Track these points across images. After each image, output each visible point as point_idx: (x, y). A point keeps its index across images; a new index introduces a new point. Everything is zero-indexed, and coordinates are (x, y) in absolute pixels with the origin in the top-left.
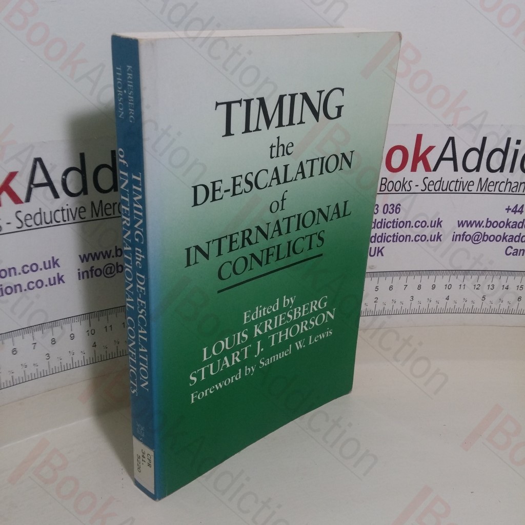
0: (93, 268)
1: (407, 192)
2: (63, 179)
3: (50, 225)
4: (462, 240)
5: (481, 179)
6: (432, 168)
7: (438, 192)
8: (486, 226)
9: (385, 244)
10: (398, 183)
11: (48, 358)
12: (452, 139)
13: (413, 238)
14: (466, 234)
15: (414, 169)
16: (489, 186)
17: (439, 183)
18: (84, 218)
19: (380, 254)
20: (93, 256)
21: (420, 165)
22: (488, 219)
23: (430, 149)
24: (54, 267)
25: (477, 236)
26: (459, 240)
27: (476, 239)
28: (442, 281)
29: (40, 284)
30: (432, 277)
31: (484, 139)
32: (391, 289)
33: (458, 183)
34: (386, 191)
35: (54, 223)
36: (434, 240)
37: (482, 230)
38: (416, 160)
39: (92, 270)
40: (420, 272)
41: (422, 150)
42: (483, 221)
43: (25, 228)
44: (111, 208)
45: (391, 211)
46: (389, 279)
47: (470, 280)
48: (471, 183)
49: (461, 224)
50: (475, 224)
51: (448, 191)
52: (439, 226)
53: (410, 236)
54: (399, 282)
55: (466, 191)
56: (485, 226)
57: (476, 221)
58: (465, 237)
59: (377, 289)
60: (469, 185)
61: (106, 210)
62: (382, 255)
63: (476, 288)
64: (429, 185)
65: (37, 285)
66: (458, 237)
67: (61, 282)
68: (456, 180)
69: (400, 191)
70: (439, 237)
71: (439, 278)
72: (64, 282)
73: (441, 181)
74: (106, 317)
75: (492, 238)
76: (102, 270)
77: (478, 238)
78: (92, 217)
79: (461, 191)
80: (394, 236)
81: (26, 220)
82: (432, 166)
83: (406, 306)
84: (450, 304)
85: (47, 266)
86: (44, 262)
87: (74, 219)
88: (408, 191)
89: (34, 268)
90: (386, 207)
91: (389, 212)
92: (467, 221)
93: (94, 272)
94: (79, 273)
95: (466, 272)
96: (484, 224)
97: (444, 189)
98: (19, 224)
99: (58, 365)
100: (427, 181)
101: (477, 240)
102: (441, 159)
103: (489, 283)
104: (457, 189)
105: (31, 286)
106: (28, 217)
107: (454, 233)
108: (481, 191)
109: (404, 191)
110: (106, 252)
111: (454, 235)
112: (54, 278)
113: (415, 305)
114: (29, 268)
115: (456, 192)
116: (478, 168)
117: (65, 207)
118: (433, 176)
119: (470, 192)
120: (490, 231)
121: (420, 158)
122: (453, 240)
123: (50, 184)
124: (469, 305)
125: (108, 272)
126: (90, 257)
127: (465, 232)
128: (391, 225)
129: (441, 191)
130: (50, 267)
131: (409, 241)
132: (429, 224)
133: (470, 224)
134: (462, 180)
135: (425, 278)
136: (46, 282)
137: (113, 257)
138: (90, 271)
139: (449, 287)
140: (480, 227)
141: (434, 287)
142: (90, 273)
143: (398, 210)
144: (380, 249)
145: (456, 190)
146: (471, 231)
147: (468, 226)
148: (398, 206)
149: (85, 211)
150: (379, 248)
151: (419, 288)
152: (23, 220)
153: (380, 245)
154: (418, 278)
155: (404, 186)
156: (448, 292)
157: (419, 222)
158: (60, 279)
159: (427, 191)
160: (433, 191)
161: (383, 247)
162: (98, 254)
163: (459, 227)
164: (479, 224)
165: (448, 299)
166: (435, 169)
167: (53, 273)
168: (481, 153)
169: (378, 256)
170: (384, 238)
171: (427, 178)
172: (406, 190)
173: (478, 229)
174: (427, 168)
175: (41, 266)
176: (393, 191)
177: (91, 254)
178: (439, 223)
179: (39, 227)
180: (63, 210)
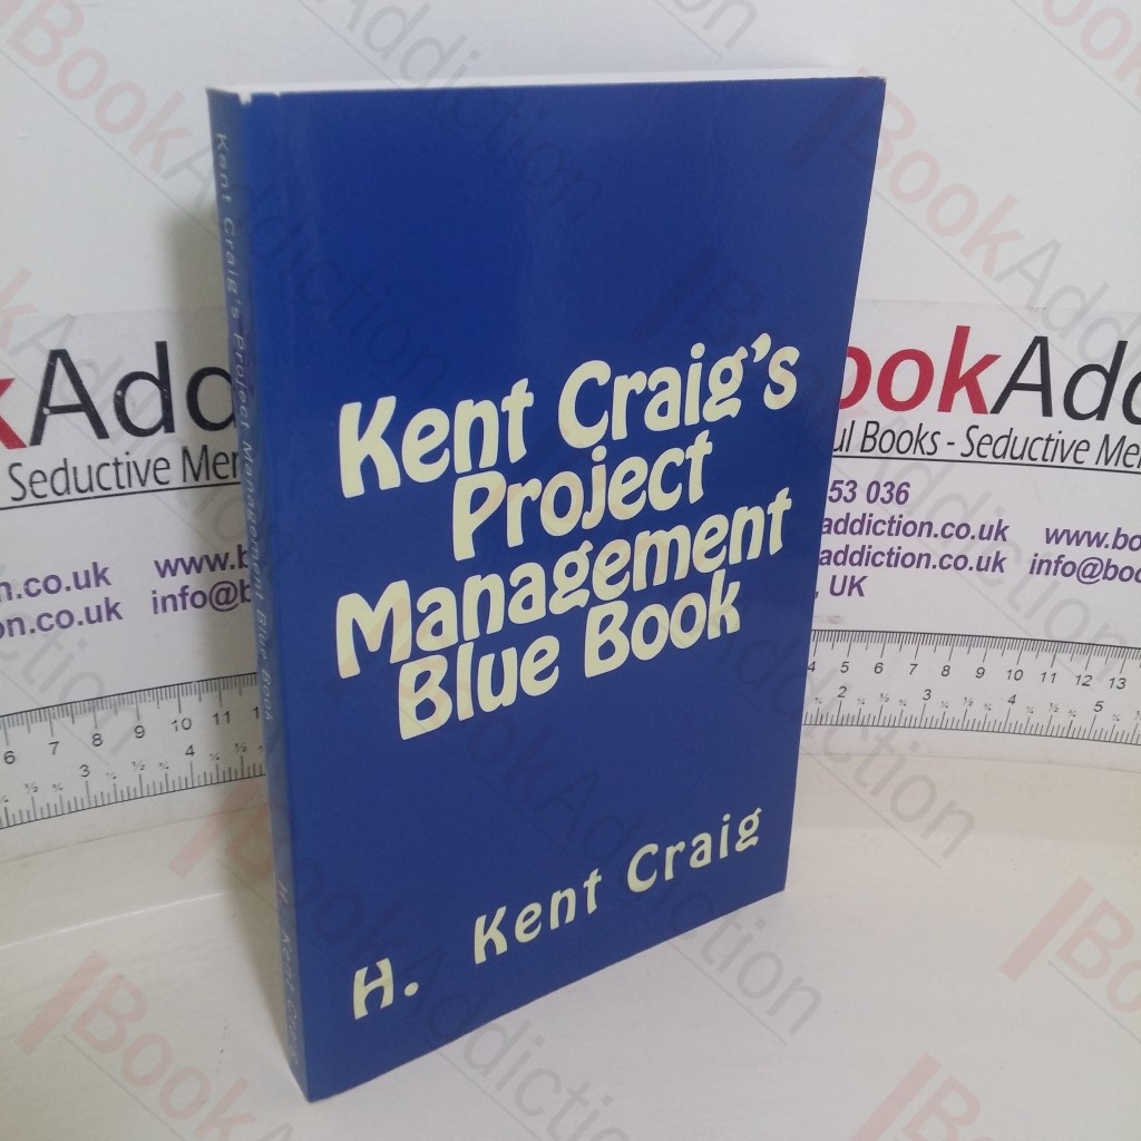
0: (187, 591)
1: (926, 456)
2: (116, 396)
3: (89, 494)
4: (1055, 574)
5: (1107, 437)
6: (990, 405)
7: (1000, 460)
8: (1115, 546)
9: (868, 570)
10: (907, 436)
11: (85, 773)
12: (1041, 342)
13: (935, 561)
14: (1064, 560)
15: (945, 405)
16: (1126, 453)
17: (1005, 440)
18: (167, 483)
19: (855, 590)
20: (187, 564)
21: (962, 397)
22: (1119, 529)
23: (988, 360)
24: (98, 585)
25: (1090, 568)
26: (1047, 573)
27: (1087, 573)
28: (1000, 661)
29: (65, 619)
30: (977, 652)
31: (1122, 346)
32: (878, 670)
33: (1052, 444)
34: (877, 452)
35: (98, 491)
36: (986, 569)
37: (1104, 554)
38: (952, 384)
39: (183, 595)
40: (949, 638)
41: (968, 364)
42: (1107, 534)
43: (30, 499)
44: (227, 462)
45: (887, 498)
46: (876, 647)
47: (1068, 665)
48: (1084, 446)
49: (1053, 537)
50: (1086, 538)
51: (1026, 460)
52: (1000, 537)
53: (928, 556)
54: (897, 656)
55: (1069, 461)
56: (1111, 546)
57: (1089, 533)
58: (1060, 566)
59: (845, 669)
60: (1077, 449)
61: (218, 466)
62: (861, 594)
63: (1081, 683)
64: (980, 444)
65: (58, 621)
66: (1045, 565)
67: (113, 616)
68: (1046, 437)
69: (909, 454)
70: (998, 563)
71: (994, 653)
72: (120, 617)
73: (1009, 437)
74: (217, 693)
75: (1126, 574)
76: (208, 595)
77: (1093, 571)
78: (185, 480)
79: (1057, 461)
80: (891, 553)
81: (32, 483)
82: (990, 403)
83: (914, 709)
84: (1018, 714)
85: (82, 582)
86: (76, 574)
87: (143, 485)
88: (928, 454)
89: (52, 585)
90: (874, 488)
91: (883, 500)
92: (1067, 531)
93: (188, 598)
94: (155, 599)
95: (1059, 644)
96: (1110, 540)
97: (1015, 455)
98: (18, 492)
99: (108, 789)
100: (976, 436)
101: (1091, 576)
102: (1013, 385)
103: (1115, 673)
104: (1048, 456)
105: (46, 622)
106: (38, 477)
107: (1036, 555)
108: (1106, 464)
109: (919, 454)
110: (217, 557)
111: (1035, 561)
112: (99, 607)
113: (933, 710)
114: (40, 586)
115: (1045, 463)
116: (1101, 412)
117: (123, 459)
118: (991, 424)
119: (1079, 466)
120: (1123, 558)
121: (961, 380)
122: (1031, 572)
123: (86, 405)
124: (1062, 720)
125: (222, 599)
126: (180, 566)
127: (1063, 556)
128: (886, 528)
129: (1008, 459)
130: (88, 585)
131: (927, 567)
132: (975, 531)
133: (1075, 538)
134: (1060, 437)
135: (960, 651)
136: (80, 615)
137: (232, 567)
138: (180, 595)
139: (1018, 675)
140: (1099, 545)
141: (981, 673)
142: (179, 600)
143: (902, 497)
144: (856, 580)
145: (1044, 460)
146: (1078, 553)
147: (1069, 543)
148: (904, 488)
149: (168, 467)
150: (853, 578)
151: (945, 673)
152: (26, 484)
153: (858, 572)
154: (944, 650)
155: (919, 441)
156: (1013, 687)
157: (953, 525)
158: (112, 610)
159: (974, 457)
160: (990, 458)
161: (865, 577)
162: (198, 561)
163: (1048, 541)
164: (1097, 540)
165: (1013, 702)
166: (997, 409)
167: (94, 596)
168: (1111, 378)
169: (850, 594)
170: (866, 557)
171: (977, 427)
172: (923, 453)
173: (1094, 551)
174: (978, 405)
175: (68, 581)
176: (894, 453)
177: (182, 560)
178: (1001, 532)
179: (61, 497)
180: (117, 464)
